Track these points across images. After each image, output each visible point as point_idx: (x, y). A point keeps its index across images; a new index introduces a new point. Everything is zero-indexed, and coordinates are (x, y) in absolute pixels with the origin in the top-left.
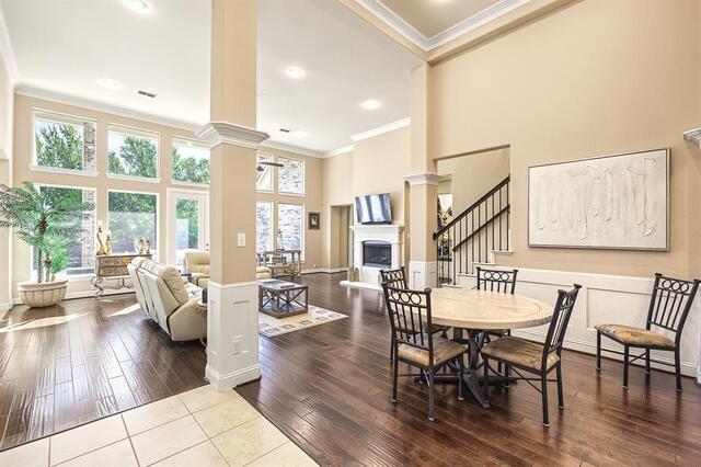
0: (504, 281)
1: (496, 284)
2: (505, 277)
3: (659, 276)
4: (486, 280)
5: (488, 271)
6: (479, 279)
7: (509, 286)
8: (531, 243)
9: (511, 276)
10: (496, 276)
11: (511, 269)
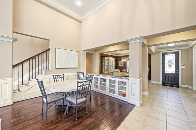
0: (61, 78)
1: (59, 79)
2: (61, 76)
3: (77, 72)
4: (56, 78)
5: (56, 76)
6: (54, 79)
7: (62, 78)
8: (57, 67)
9: (62, 76)
10: (59, 77)
11: (62, 74)
